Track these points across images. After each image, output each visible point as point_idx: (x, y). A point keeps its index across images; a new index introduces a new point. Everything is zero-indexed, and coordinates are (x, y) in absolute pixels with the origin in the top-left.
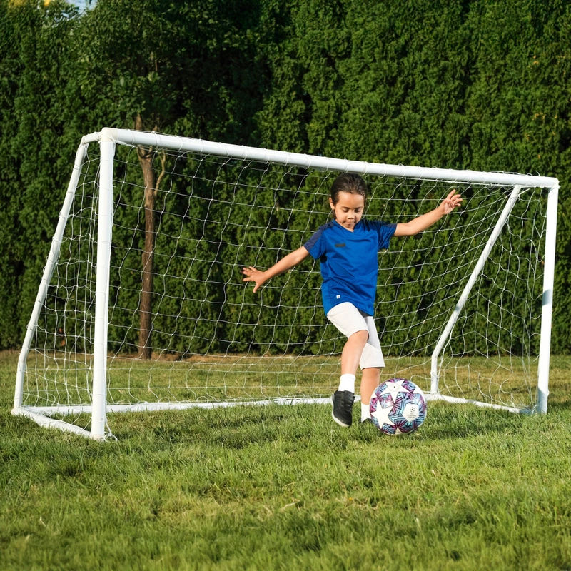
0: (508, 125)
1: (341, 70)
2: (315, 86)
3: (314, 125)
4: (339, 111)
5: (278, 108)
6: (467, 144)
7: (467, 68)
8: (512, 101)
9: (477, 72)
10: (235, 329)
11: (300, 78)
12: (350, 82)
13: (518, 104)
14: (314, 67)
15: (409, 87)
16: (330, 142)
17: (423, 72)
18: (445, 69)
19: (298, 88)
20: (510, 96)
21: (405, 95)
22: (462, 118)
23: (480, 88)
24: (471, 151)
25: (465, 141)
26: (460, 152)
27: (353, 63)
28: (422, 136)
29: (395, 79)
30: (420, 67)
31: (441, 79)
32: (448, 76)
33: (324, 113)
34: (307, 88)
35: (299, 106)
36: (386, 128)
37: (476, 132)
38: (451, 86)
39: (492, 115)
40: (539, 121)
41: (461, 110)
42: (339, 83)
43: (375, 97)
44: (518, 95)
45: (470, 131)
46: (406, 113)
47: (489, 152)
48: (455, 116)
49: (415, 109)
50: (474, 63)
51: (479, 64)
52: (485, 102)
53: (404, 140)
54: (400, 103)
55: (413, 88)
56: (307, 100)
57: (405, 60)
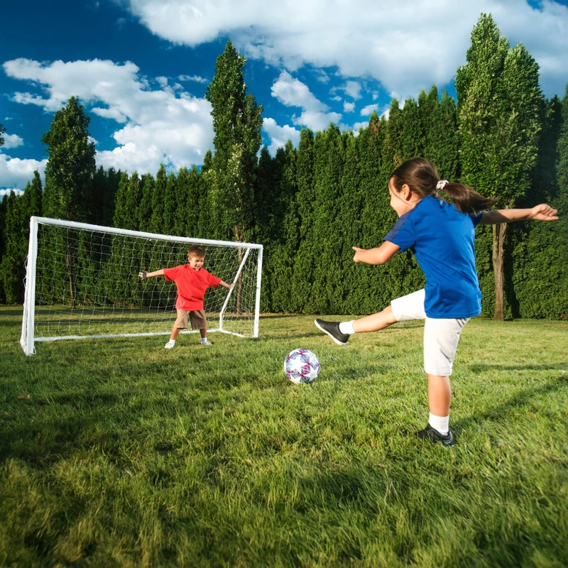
0: (378, 224)
1: (313, 205)
2: (302, 212)
3: (302, 227)
4: (312, 221)
5: (288, 221)
6: (361, 232)
7: (361, 202)
8: (379, 214)
9: (365, 203)
10: (275, 305)
11: (297, 209)
12: (316, 210)
13: (381, 215)
14: (302, 205)
15: (339, 210)
16: (308, 233)
17: (344, 204)
18: (352, 203)
19: (296, 213)
20: (378, 212)
21: (337, 214)
22: (359, 222)
23: (366, 210)
24: (363, 235)
25: (360, 230)
26: (358, 235)
27: (317, 203)
28: (343, 230)
29: (332, 208)
30: (342, 203)
31: (351, 207)
32: (353, 205)
33: (306, 222)
34: (300, 213)
35: (297, 220)
36: (329, 227)
37: (365, 227)
38: (355, 209)
39: (371, 220)
40: (390, 221)
41: (359, 219)
42: (312, 210)
43: (325, 215)
44: (382, 211)
45: (362, 226)
46: (337, 220)
47: (370, 235)
48: (356, 221)
49: (341, 219)
50: (364, 200)
51: (366, 200)
52: (368, 215)
53: (336, 231)
54: (334, 217)
55: (340, 211)
56: (300, 217)
57: (336, 200)
